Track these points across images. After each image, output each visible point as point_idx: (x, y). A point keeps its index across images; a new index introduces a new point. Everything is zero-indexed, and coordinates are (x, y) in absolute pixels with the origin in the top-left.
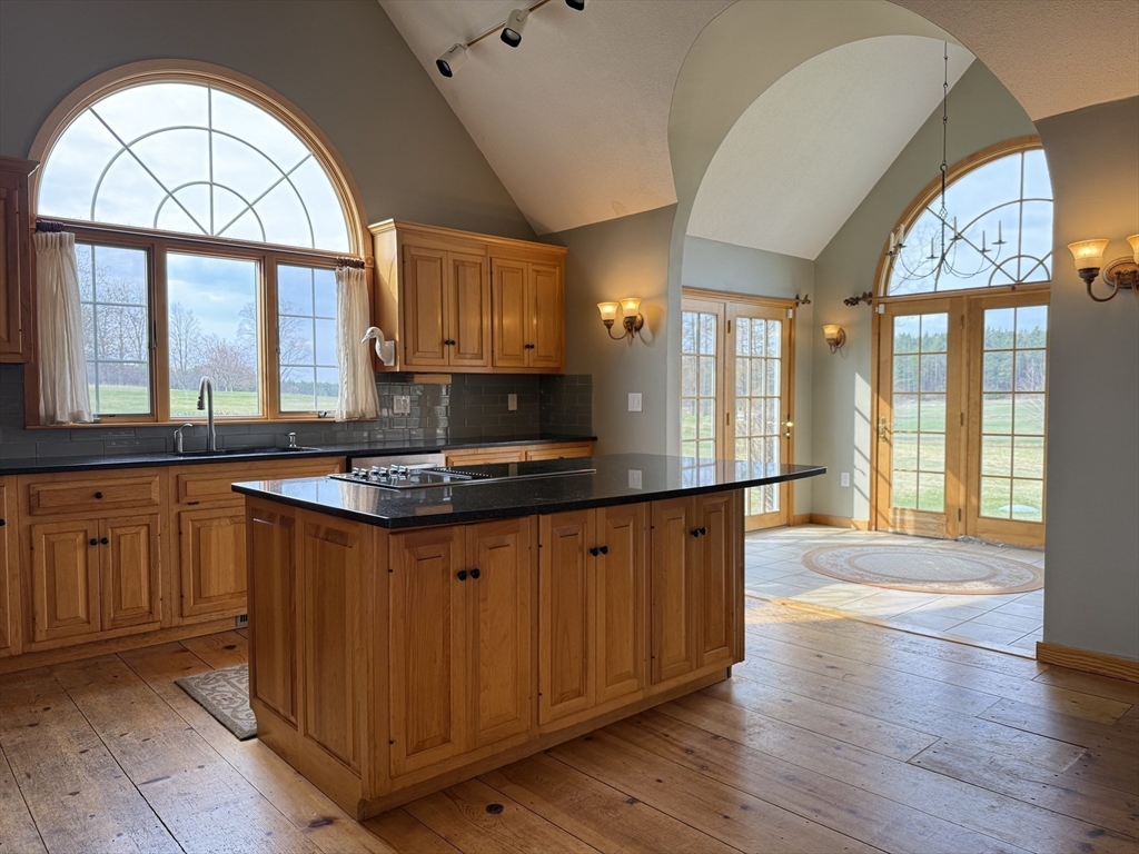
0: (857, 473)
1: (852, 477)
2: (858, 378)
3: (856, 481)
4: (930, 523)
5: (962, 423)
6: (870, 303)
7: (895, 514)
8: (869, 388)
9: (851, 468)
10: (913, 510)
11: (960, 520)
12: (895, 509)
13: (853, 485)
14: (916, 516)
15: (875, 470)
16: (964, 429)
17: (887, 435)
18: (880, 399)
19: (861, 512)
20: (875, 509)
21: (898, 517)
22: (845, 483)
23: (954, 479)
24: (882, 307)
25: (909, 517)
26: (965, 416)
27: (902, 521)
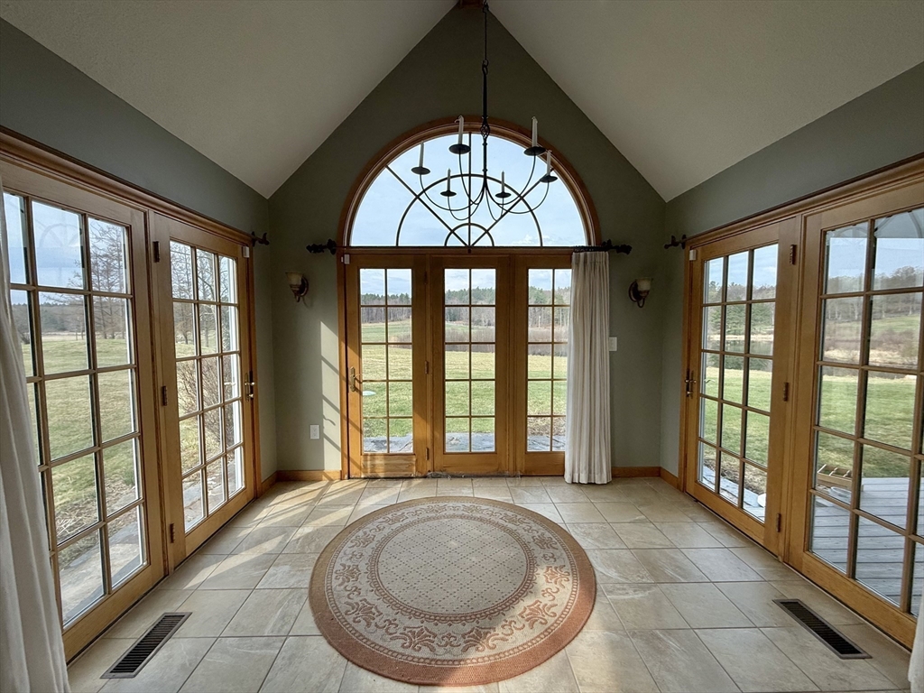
0: (326, 424)
1: (321, 428)
2: (324, 328)
3: (325, 432)
4: (401, 464)
5: (428, 371)
6: (333, 252)
7: (366, 460)
8: (336, 338)
9: (319, 419)
10: (385, 455)
11: (428, 459)
12: (366, 455)
13: (322, 435)
14: (385, 459)
15: (346, 419)
16: (430, 376)
17: (357, 384)
18: (348, 348)
19: (332, 461)
20: (347, 457)
21: (369, 463)
22: (315, 434)
23: (422, 422)
24: (347, 257)
25: (379, 462)
26: (431, 365)
27: (373, 466)
